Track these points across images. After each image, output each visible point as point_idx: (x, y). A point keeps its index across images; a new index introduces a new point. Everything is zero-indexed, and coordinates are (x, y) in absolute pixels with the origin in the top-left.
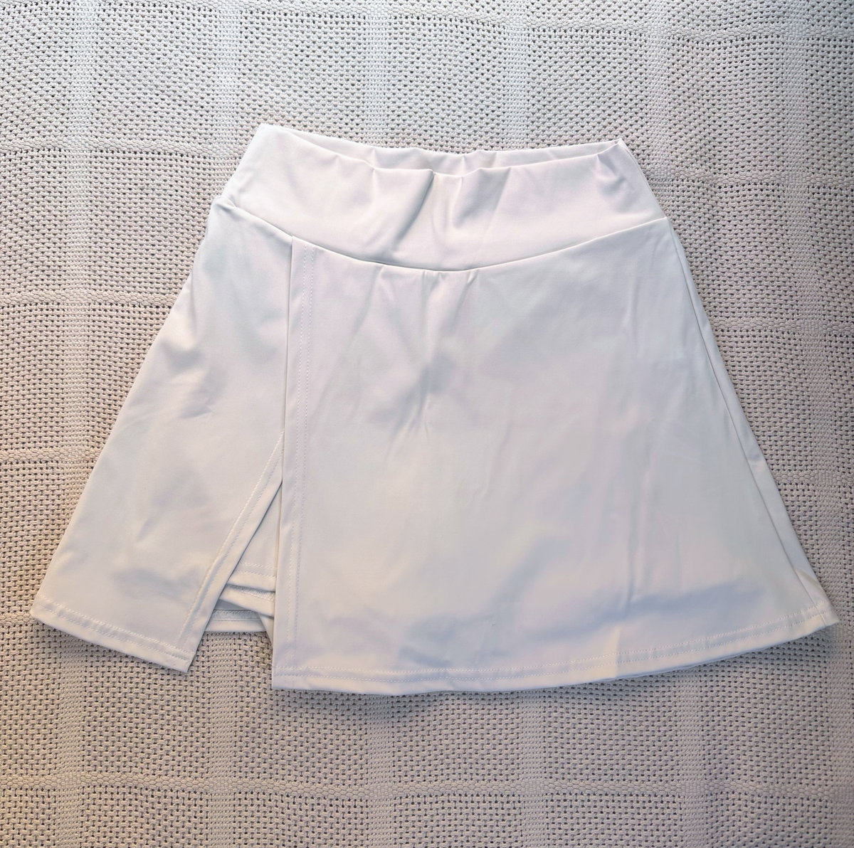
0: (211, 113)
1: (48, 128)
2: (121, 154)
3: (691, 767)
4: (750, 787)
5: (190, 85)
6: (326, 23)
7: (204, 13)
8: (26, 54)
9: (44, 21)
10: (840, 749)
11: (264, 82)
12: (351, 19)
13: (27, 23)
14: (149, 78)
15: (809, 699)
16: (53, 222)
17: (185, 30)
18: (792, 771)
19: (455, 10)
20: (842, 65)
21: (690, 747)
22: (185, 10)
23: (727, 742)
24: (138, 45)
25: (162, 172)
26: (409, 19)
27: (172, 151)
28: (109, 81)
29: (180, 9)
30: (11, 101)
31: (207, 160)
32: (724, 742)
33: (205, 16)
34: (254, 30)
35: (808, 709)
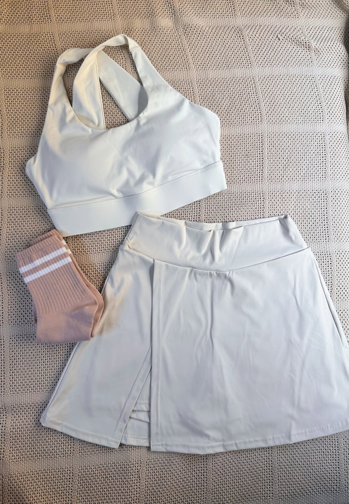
0: (281, 180)
1: (270, 116)
2: (261, 145)
3: (16, 399)
4: (9, 425)
5: (292, 172)
6: (324, 225)
7: (324, 175)
8: (300, 104)
9: (314, 111)
10: (26, 465)
11: (296, 201)
12: (327, 236)
13: (313, 104)
14: (294, 155)
15: (47, 450)
16: (231, 121)
17: (315, 168)
18: (16, 444)
19: (336, 280)
20: (327, 454)
21: (25, 398)
22: (324, 167)
23: (27, 414)
24: (307, 149)
25: (255, 163)
26: (330, 260)
27: (264, 166)
28: (291, 138)
29: (325, 165)
30: (280, 100)
31: (261, 181)
32: (27, 413)
33: (322, 175)
34: (318, 196)
35: (43, 449)
